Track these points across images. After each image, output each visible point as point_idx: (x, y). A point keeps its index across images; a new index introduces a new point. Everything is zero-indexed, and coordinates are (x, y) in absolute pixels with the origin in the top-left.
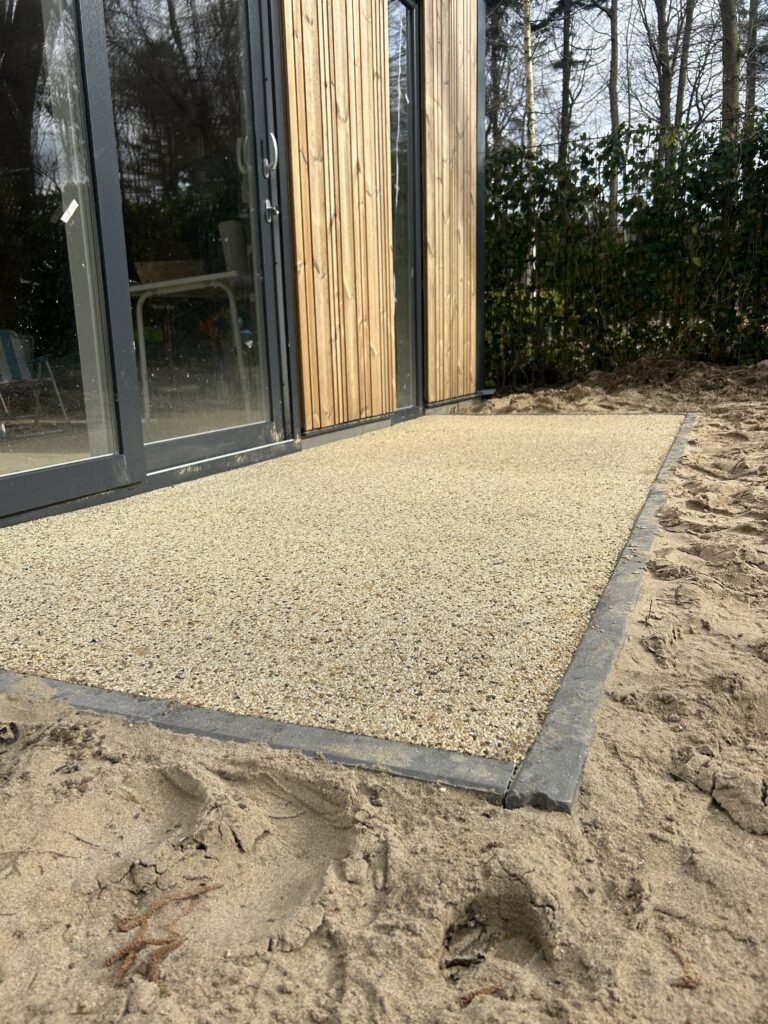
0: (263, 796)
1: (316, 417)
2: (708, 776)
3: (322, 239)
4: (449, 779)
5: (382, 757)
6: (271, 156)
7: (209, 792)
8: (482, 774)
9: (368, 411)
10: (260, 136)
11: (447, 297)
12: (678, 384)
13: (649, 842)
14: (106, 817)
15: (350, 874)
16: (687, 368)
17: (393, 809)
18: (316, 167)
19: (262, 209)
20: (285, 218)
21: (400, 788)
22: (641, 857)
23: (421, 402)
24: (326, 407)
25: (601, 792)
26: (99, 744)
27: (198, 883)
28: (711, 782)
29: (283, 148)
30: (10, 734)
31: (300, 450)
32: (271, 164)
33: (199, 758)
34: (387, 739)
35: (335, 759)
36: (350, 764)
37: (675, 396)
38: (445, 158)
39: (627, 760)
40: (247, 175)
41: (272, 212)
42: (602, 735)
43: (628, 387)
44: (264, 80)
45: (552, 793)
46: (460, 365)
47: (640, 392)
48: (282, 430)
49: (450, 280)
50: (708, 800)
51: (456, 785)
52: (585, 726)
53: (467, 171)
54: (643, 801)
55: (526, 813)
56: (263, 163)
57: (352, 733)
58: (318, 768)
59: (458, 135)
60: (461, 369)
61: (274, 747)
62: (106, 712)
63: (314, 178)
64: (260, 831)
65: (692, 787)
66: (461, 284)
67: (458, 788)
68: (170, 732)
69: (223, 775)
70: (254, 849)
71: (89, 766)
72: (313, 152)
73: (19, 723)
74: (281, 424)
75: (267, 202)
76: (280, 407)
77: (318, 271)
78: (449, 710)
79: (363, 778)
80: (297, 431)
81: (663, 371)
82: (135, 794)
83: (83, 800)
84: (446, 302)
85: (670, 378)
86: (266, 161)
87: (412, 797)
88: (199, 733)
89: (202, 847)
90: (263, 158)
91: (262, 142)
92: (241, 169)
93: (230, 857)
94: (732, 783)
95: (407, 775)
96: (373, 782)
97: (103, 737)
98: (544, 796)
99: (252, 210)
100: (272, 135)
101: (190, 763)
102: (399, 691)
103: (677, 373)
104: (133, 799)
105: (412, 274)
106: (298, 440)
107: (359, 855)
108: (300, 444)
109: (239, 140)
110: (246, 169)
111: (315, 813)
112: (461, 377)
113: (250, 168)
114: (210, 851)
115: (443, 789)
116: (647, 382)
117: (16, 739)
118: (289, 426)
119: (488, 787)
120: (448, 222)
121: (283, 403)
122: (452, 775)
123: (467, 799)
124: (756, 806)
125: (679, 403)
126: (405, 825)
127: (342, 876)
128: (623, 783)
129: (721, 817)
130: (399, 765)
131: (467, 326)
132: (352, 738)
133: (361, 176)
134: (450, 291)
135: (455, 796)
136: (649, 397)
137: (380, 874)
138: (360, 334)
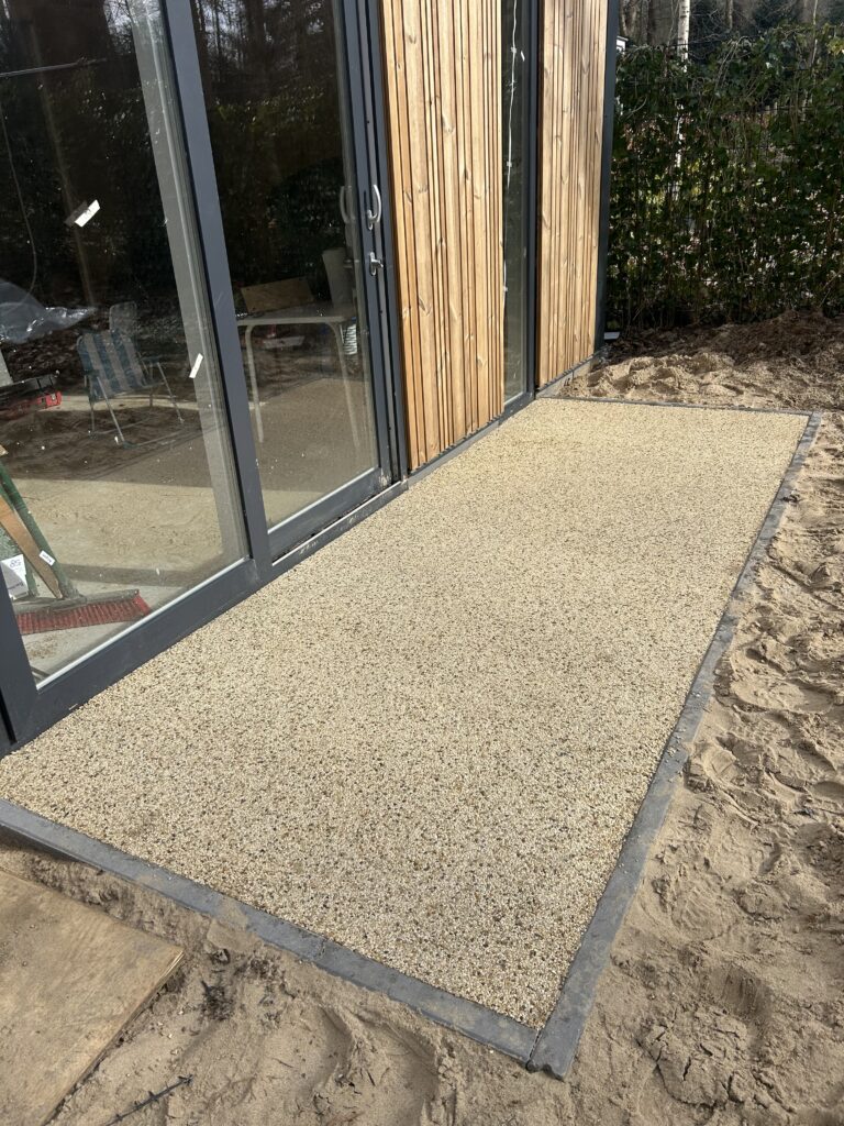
0: (385, 1037)
1: (422, 454)
2: (657, 1049)
3: (427, 272)
4: (496, 1045)
5: (458, 1017)
6: (375, 206)
7: (353, 1034)
8: (516, 1042)
9: (475, 425)
10: (363, 187)
11: (563, 265)
12: (813, 359)
13: (607, 1105)
14: (294, 1043)
15: (434, 1117)
16: (826, 338)
17: (461, 1060)
18: (420, 199)
19: (366, 261)
20: (390, 267)
21: (466, 1046)
22: (600, 1116)
23: (532, 386)
24: (432, 440)
25: (587, 1061)
26: (282, 978)
27: (351, 1110)
28: (658, 1054)
29: (386, 195)
30: (224, 958)
31: (407, 489)
32: (375, 216)
33: (346, 1001)
34: (461, 997)
35: (428, 1015)
36: (439, 1021)
37: (806, 378)
38: (565, 108)
39: (610, 1028)
40: (350, 225)
41: (377, 265)
42: (598, 1005)
43: (758, 359)
44: (366, 122)
45: (555, 1065)
46: (577, 332)
47: (770, 370)
48: (390, 473)
49: (568, 246)
50: (654, 1066)
51: (500, 1049)
52: (589, 996)
53: (592, 108)
54: (612, 1068)
55: (537, 1077)
56: (366, 216)
57: (439, 988)
58: (418, 1022)
59: (580, 71)
60: (578, 337)
61: (391, 998)
62: (283, 947)
63: (418, 213)
64: (384, 1070)
65: (647, 1053)
66: (580, 243)
67: (501, 1053)
68: (325, 973)
69: (361, 1018)
70: (381, 1082)
71: (280, 1001)
72: (417, 185)
73: (229, 949)
74: (388, 468)
75: (372, 254)
76: (387, 452)
77: (424, 309)
78: (503, 967)
79: (445, 1035)
80: (404, 470)
81: (800, 340)
82: (308, 1024)
83: (280, 1031)
84: (562, 271)
85: (807, 349)
86: (370, 212)
87: (473, 1053)
88: (345, 977)
89: (352, 1085)
90: (366, 210)
91: (365, 193)
92: (345, 219)
93: (367, 1090)
94: (669, 1058)
95: (471, 1036)
96: (451, 1038)
97: (283, 972)
98: (550, 1067)
99: (357, 261)
100: (376, 187)
101: (340, 1007)
102: (472, 940)
103: (816, 343)
104: (307, 1028)
105: (525, 254)
106: (405, 481)
107: (440, 1102)
108: (407, 483)
109: (343, 188)
110: (349, 218)
111: (416, 1055)
112: (577, 344)
113: (353, 218)
114: (357, 1088)
115: (492, 1052)
116: (780, 354)
117: (228, 962)
118: (395, 467)
119: (519, 1056)
120: (567, 182)
121: (390, 449)
122: (497, 1042)
123: (506, 1061)
124: (678, 1080)
125: (810, 389)
126: (468, 1073)
127: (430, 1116)
128: (602, 1053)
129: (659, 1080)
130: (467, 1028)
131: (586, 285)
132: (439, 994)
133: (469, 182)
134: (568, 258)
135: (498, 1057)
136: (778, 378)
137: (451, 1117)
138: (467, 351)
